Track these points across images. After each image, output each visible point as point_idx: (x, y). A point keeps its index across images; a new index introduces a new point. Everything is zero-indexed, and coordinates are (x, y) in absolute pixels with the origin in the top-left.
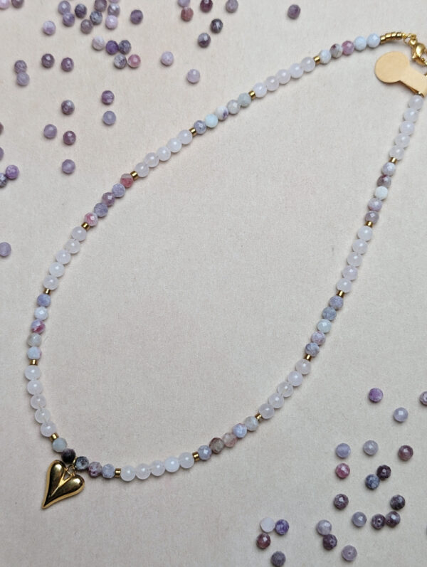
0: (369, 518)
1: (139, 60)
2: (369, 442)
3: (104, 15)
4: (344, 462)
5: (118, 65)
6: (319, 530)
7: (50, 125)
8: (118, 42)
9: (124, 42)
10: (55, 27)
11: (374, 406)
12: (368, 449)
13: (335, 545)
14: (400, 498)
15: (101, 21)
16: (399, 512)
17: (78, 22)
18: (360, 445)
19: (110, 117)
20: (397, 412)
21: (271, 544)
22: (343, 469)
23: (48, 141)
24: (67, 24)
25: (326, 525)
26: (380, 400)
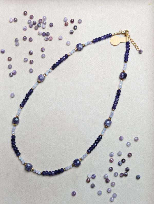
0: (119, 174)
1: (52, 38)
2: (119, 152)
3: (42, 24)
4: (112, 158)
5: (46, 40)
6: (104, 177)
7: (26, 58)
8: (46, 33)
9: (48, 33)
10: (27, 28)
11: (121, 141)
12: (119, 154)
13: (109, 182)
14: (128, 168)
15: (41, 26)
16: (128, 172)
17: (34, 26)
18: (117, 153)
19: (43, 55)
20: (127, 143)
21: (91, 181)
22: (112, 160)
23: (25, 63)
24: (31, 27)
25: (106, 176)
26: (123, 140)
